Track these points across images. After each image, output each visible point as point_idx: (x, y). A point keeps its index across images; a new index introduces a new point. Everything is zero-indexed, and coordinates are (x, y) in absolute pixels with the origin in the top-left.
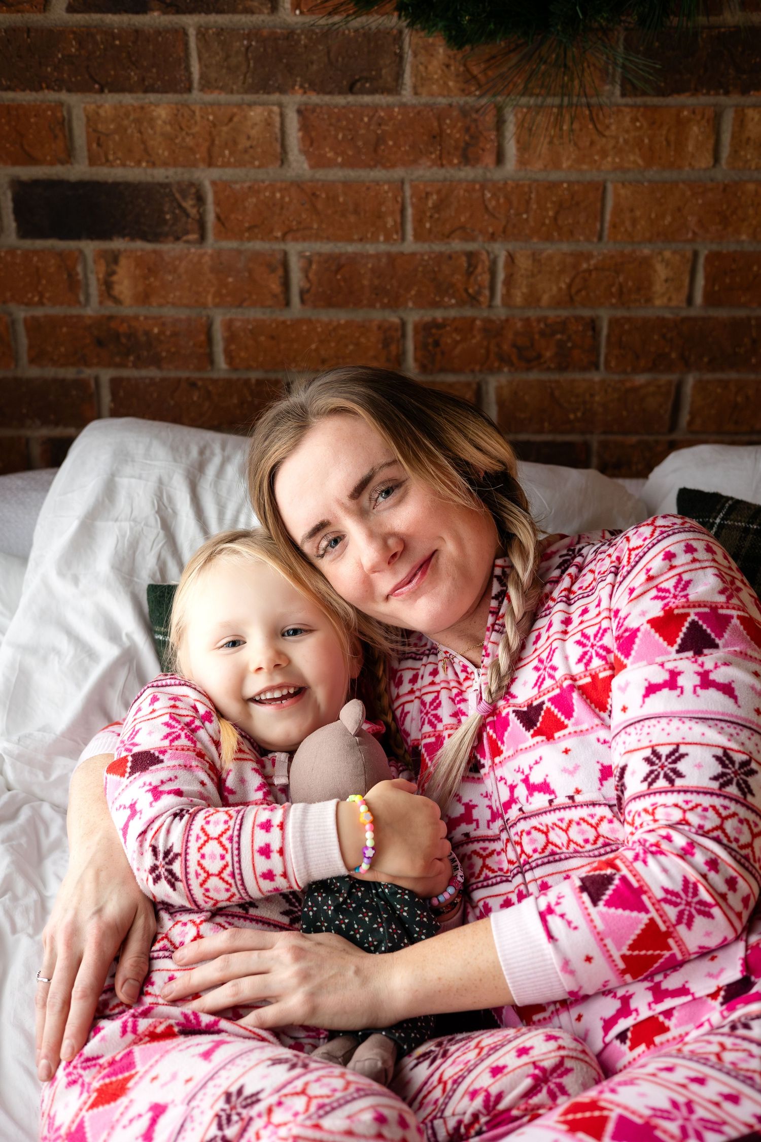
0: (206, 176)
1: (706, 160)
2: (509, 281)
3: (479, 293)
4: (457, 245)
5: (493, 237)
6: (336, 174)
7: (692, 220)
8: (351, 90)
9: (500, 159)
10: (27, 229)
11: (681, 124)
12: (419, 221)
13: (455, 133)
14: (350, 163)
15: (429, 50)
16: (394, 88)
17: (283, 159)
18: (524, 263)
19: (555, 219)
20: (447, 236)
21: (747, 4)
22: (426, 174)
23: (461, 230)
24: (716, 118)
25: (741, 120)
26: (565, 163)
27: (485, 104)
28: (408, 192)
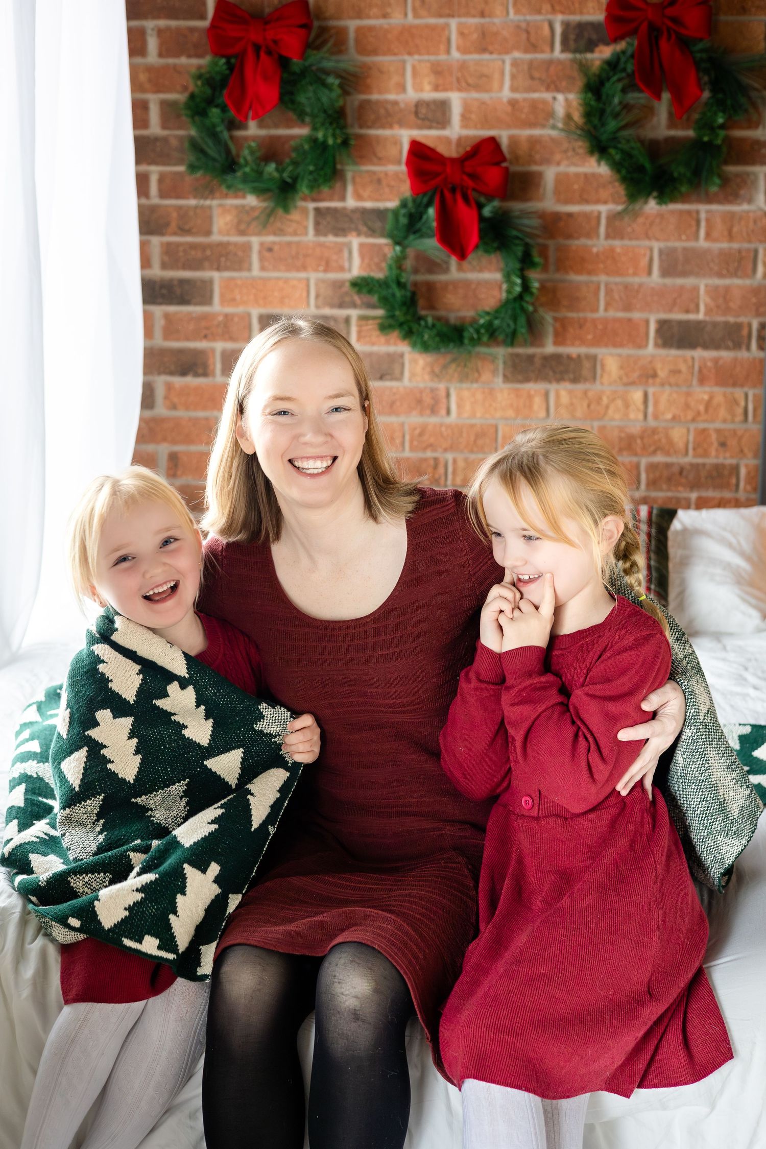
1: (543, 414)
2: (454, 472)
3: (440, 478)
4: (429, 454)
5: (446, 450)
8: (381, 378)
9: (448, 412)
11: (530, 397)
12: (411, 441)
13: (428, 400)
15: (414, 361)
16: (400, 378)
18: (461, 464)
19: (475, 441)
20: (425, 449)
21: (556, 343)
22: (414, 419)
23: (431, 446)
24: (547, 395)
25: (558, 396)
26: (478, 415)
27: (442, 386)
28: (406, 428)
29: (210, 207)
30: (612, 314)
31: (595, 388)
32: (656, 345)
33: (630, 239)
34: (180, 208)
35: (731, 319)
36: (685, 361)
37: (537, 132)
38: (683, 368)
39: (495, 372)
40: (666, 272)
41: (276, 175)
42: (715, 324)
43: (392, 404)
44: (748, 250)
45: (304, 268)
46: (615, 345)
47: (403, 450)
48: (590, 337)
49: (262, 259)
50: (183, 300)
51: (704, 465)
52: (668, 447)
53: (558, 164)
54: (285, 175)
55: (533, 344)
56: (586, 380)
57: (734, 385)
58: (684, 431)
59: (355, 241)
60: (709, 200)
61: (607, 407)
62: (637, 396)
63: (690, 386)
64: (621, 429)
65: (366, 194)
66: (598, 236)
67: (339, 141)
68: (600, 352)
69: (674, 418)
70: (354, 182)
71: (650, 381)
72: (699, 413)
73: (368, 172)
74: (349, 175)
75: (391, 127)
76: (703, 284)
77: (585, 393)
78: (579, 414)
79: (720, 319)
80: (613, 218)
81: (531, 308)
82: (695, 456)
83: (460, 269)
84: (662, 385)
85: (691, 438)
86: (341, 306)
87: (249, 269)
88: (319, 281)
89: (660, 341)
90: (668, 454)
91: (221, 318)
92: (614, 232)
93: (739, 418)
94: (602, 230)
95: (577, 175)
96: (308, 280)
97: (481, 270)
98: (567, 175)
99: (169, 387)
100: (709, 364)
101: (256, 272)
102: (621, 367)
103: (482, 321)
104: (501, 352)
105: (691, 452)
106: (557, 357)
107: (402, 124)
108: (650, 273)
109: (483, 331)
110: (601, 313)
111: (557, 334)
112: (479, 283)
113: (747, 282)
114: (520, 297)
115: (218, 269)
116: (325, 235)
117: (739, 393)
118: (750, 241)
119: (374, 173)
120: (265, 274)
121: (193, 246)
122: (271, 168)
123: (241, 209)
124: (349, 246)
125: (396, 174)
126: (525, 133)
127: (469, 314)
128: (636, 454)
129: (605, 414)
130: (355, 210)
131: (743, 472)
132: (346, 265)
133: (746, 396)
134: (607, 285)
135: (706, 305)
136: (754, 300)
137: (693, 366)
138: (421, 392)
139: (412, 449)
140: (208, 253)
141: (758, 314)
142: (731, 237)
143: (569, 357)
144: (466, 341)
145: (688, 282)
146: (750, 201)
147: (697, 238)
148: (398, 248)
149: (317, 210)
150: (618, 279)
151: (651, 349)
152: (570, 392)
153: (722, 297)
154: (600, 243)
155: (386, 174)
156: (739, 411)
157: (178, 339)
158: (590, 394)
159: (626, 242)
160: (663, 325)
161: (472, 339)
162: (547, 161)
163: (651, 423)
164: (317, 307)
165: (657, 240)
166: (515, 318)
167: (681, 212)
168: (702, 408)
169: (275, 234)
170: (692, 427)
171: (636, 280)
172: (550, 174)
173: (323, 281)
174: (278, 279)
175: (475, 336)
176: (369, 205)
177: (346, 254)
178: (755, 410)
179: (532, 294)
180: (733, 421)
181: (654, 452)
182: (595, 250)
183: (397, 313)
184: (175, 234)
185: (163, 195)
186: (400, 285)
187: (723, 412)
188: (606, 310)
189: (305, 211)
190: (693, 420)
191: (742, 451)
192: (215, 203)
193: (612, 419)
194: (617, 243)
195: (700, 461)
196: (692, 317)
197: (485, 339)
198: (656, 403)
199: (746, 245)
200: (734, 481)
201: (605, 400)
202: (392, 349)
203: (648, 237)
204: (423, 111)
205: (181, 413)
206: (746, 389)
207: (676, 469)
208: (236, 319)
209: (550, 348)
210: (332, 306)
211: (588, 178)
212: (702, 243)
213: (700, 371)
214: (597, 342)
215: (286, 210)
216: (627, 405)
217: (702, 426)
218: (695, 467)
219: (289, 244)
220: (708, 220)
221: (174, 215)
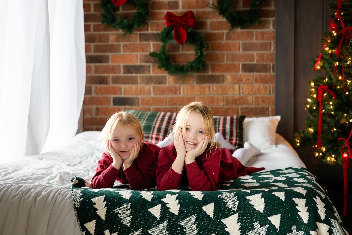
0: (140, 97)
1: (208, 93)
4: (174, 106)
5: (179, 105)
6: (157, 96)
7: (208, 102)
8: (160, 83)
9: (180, 93)
10: (115, 104)
11: (205, 88)
12: (169, 103)
13: (174, 90)
14: (159, 94)
15: (169, 78)
16: (165, 83)
17: (150, 94)
20: (173, 105)
21: (212, 72)
22: (170, 96)
23: (175, 104)
24: (209, 87)
25: (213, 88)
26: (189, 93)
27: (178, 85)
28: (168, 98)
29: (108, 34)
30: (229, 62)
31: (224, 85)
32: (242, 72)
33: (233, 40)
34: (99, 35)
35: (264, 63)
36: (251, 76)
37: (204, 10)
38: (251, 78)
39: (194, 81)
40: (244, 50)
41: (127, 23)
42: (259, 65)
43: (163, 91)
44: (268, 43)
45: (136, 51)
46: (230, 72)
47: (167, 105)
48: (222, 70)
49: (124, 49)
50: (100, 62)
51: (258, 108)
52: (247, 103)
53: (211, 19)
54: (130, 22)
55: (205, 72)
56: (221, 83)
57: (266, 83)
58: (251, 97)
59: (151, 43)
60: (256, 28)
61: (228, 91)
62: (237, 87)
63: (253, 83)
64: (232, 97)
65: (155, 28)
66: (223, 39)
67: (146, 12)
68: (226, 74)
69: (248, 94)
70: (151, 26)
71: (241, 82)
72: (256, 92)
73: (155, 23)
74: (149, 24)
75: (161, 9)
76: (255, 53)
77: (221, 86)
78: (219, 93)
79: (261, 63)
80: (227, 34)
81: (203, 60)
82: (255, 105)
83: (183, 50)
84: (244, 83)
85: (254, 99)
86: (147, 62)
87: (120, 52)
88: (140, 55)
89: (243, 70)
90: (247, 104)
91: (111, 67)
92: (228, 38)
93: (268, 93)
94: (225, 38)
95: (217, 22)
96: (137, 55)
97: (189, 50)
98: (213, 22)
99: (96, 88)
100: (258, 77)
101: (122, 53)
102: (232, 78)
103: (189, 65)
104: (195, 74)
105: (254, 104)
106: (212, 76)
107: (165, 8)
108: (239, 50)
109: (189, 67)
110: (225, 62)
111: (212, 69)
112: (189, 54)
113: (268, 52)
114: (200, 57)
115: (111, 52)
116: (142, 41)
117: (267, 85)
118: (269, 40)
119: (156, 23)
120: (125, 53)
121: (103, 46)
122: (126, 20)
123: (118, 34)
124: (150, 44)
125: (163, 23)
126: (201, 10)
127: (185, 64)
128: (237, 105)
129: (227, 93)
130: (152, 34)
131: (270, 109)
132: (149, 50)
133: (270, 86)
134: (227, 54)
135: (257, 59)
136: (271, 57)
137: (253, 78)
138: (172, 87)
139: (169, 105)
140: (108, 47)
141: (272, 61)
142: (263, 39)
143: (216, 76)
144: (184, 70)
145: (251, 52)
146: (268, 28)
147: (253, 39)
148: (163, 43)
149: (140, 34)
150: (230, 52)
151: (240, 73)
152: (217, 86)
153: (261, 57)
154: (224, 42)
155: (160, 23)
156: (268, 91)
157: (99, 73)
158: (223, 87)
159: (232, 41)
160: (244, 66)
161: (186, 69)
162: (208, 18)
163: (242, 95)
164: (140, 62)
165: (241, 40)
166: (199, 63)
167: (248, 32)
168: (256, 90)
169: (128, 41)
170: (254, 96)
171: (235, 52)
172: (209, 22)
173: (142, 55)
174: (128, 55)
175: (187, 69)
176: (155, 32)
177: (149, 47)
178: (273, 90)
179: (203, 56)
180: (266, 94)
181: (243, 104)
182: (223, 44)
183: (163, 62)
184: (98, 42)
185: (95, 31)
186: (164, 54)
187: (263, 91)
188: (227, 61)
189: (136, 35)
190: (254, 94)
191: (269, 103)
192: (110, 33)
193: (229, 94)
194: (229, 42)
195: (256, 106)
196: (252, 63)
197: (190, 69)
198: (243, 89)
199: (267, 41)
200: (267, 112)
201: (227, 88)
202: (163, 75)
203: (238, 39)
204: (171, 4)
205: (99, 96)
206: (270, 84)
207: (250, 109)
208: (116, 67)
209: (210, 73)
210: (145, 62)
211: (220, 23)
212: (255, 41)
213: (256, 79)
214: (224, 71)
215: (131, 34)
216: (234, 90)
217: (257, 95)
218: (255, 108)
219: (132, 44)
220: (256, 34)
221: (98, 37)
